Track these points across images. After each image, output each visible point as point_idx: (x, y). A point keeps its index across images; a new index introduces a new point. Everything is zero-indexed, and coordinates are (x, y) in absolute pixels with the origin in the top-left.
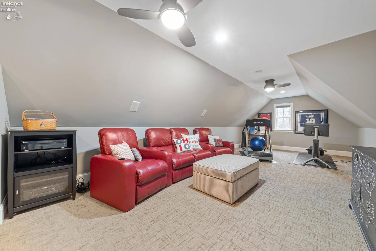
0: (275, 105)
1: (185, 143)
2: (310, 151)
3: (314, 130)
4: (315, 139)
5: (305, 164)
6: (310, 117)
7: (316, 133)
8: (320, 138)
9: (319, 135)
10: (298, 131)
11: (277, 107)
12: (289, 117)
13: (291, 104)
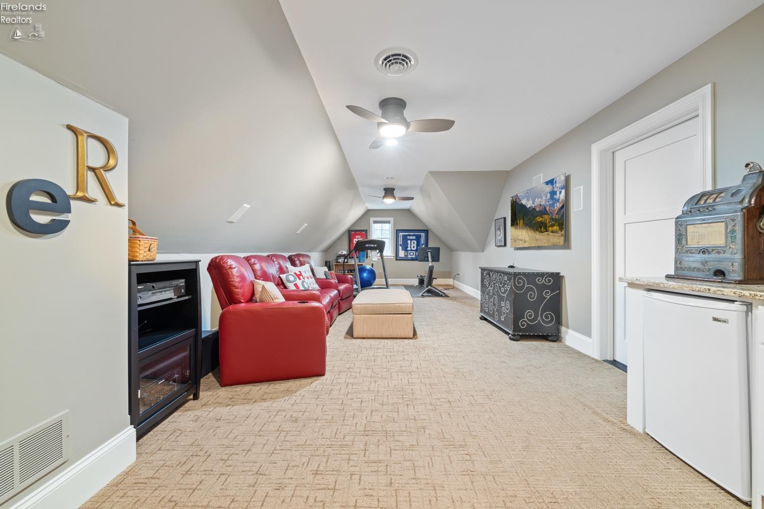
0: (372, 219)
1: (301, 281)
2: (421, 282)
3: (428, 254)
4: (430, 265)
5: (423, 296)
6: (411, 238)
7: (430, 259)
8: (435, 264)
9: (433, 261)
10: (400, 256)
11: (375, 222)
12: (388, 237)
13: (391, 219)
